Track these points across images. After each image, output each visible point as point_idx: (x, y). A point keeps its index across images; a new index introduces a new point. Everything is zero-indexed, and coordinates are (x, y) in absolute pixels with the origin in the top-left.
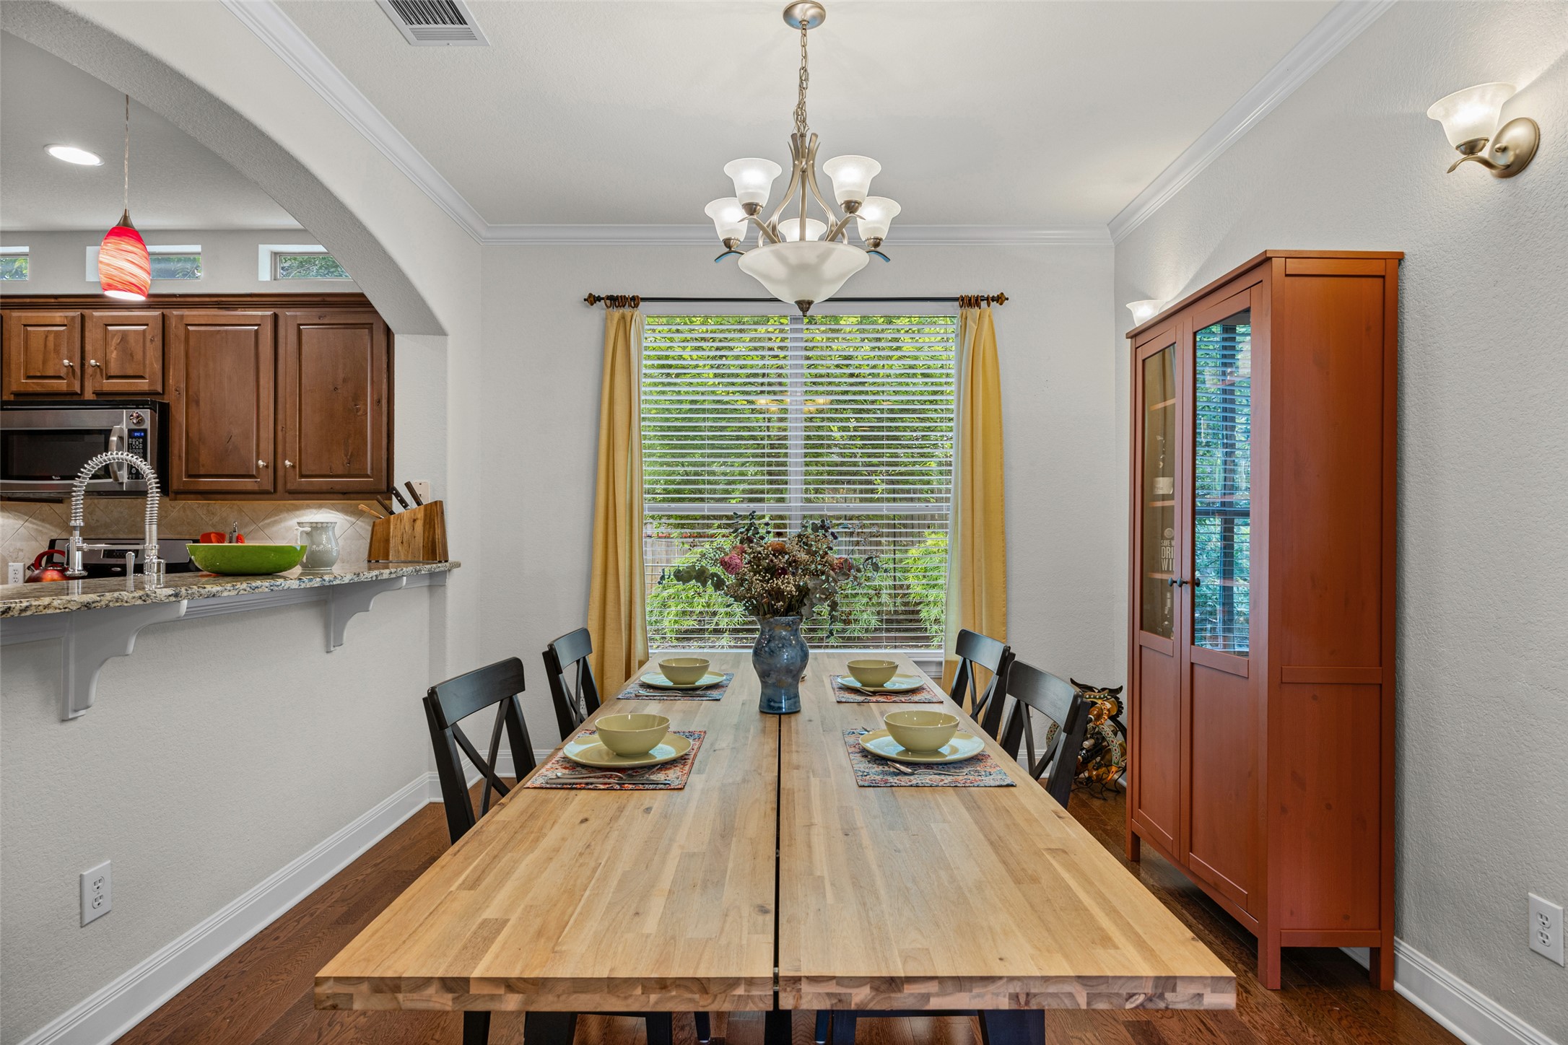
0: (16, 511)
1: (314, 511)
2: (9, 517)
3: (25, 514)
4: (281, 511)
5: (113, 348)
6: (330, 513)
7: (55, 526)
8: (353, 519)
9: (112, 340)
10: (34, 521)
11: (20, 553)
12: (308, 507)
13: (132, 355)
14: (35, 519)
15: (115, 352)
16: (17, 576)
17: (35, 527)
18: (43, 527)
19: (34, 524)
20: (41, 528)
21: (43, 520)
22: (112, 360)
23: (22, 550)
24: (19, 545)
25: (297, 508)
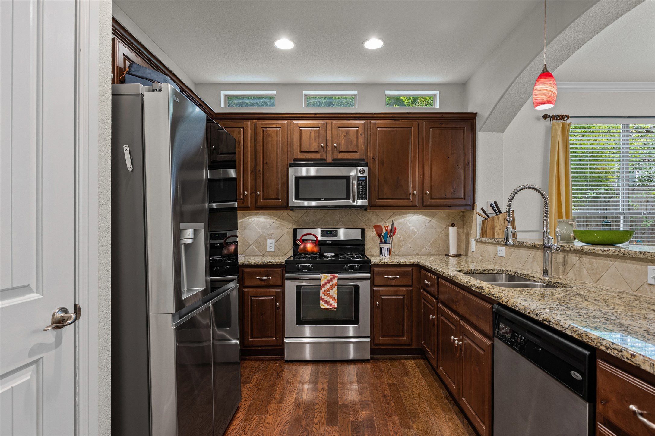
0: (271, 215)
1: (412, 215)
2: (267, 218)
3: (275, 217)
4: (396, 215)
5: (342, 138)
6: (419, 216)
7: (289, 222)
8: (429, 219)
9: (342, 134)
10: (279, 220)
11: (273, 235)
12: (409, 213)
13: (351, 142)
14: (280, 219)
15: (343, 140)
16: (272, 246)
17: (280, 223)
18: (284, 223)
19: (279, 221)
20: (282, 223)
21: (284, 220)
22: (342, 144)
23: (274, 234)
24: (272, 231)
25: (404, 214)
